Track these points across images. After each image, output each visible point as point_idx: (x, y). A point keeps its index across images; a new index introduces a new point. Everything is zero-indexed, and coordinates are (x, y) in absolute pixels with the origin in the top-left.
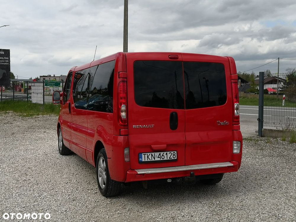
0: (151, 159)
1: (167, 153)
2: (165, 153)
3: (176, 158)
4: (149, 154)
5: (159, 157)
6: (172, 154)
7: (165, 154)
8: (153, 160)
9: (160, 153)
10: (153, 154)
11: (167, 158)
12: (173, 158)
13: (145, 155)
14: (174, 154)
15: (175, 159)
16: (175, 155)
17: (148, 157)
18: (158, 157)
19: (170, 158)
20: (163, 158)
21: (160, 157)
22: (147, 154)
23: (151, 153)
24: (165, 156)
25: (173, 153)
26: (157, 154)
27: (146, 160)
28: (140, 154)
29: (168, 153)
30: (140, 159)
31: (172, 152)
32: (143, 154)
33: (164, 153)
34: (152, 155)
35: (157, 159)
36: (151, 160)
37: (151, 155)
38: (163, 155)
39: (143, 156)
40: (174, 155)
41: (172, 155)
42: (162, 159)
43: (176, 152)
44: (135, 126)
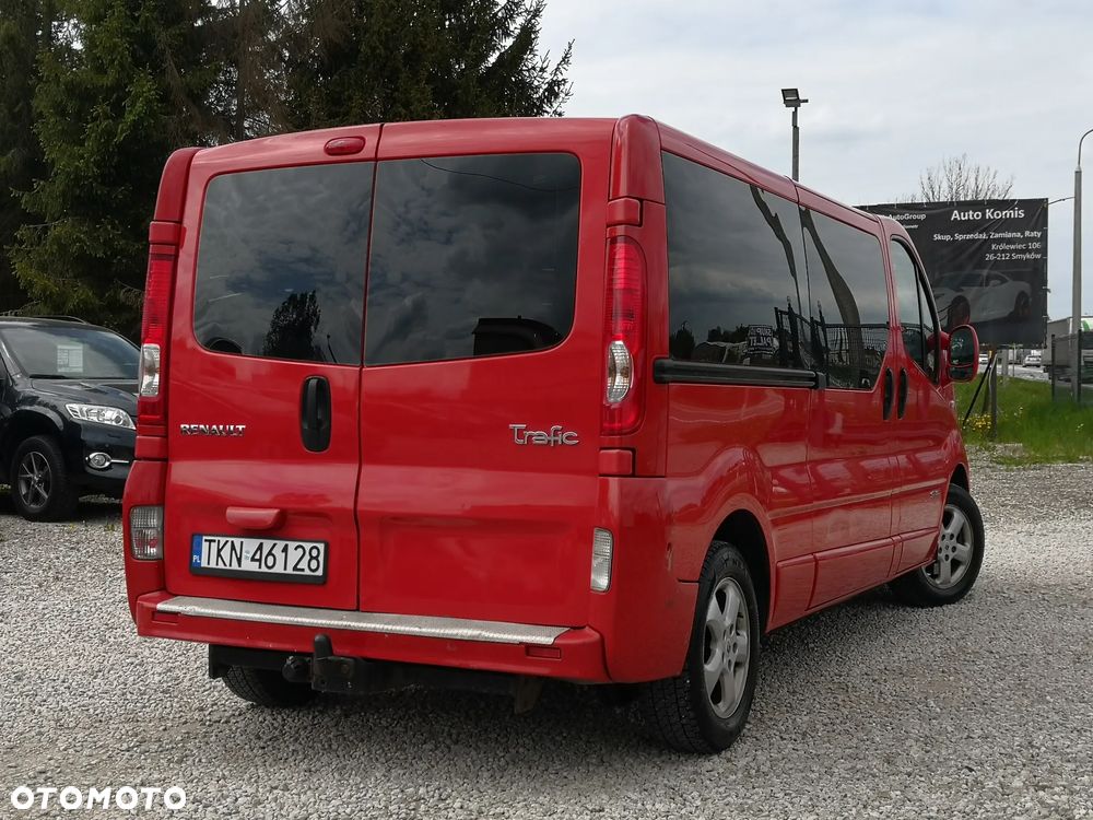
0: (228, 563)
1: (286, 546)
2: (281, 544)
3: (320, 572)
4: (223, 540)
5: (257, 557)
6: (307, 553)
7: (278, 551)
8: (235, 566)
9: (261, 544)
10: (237, 541)
11: (285, 569)
12: (306, 568)
13: (210, 541)
14: (314, 553)
15: (316, 574)
16: (316, 558)
17: (219, 551)
18: (253, 559)
19: (295, 568)
20: (270, 563)
21: (260, 560)
22: (217, 539)
23: (230, 539)
24: (280, 556)
25: (311, 550)
26: (250, 545)
27: (213, 565)
28: (196, 539)
29: (292, 545)
30: (195, 557)
31: (308, 546)
32: (204, 538)
33: (275, 545)
34: (233, 547)
35: (248, 566)
36: (228, 567)
37: (229, 544)
38: (270, 553)
39: (205, 545)
40: (312, 558)
41: (307, 557)
42: (264, 569)
43: (321, 546)
44: (187, 426)
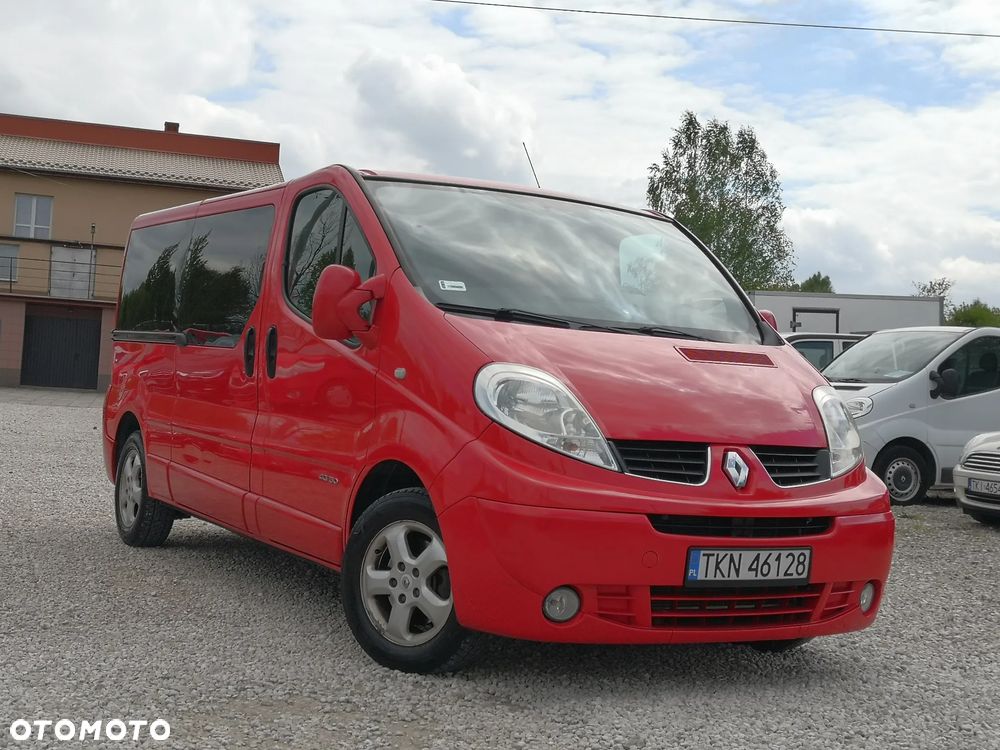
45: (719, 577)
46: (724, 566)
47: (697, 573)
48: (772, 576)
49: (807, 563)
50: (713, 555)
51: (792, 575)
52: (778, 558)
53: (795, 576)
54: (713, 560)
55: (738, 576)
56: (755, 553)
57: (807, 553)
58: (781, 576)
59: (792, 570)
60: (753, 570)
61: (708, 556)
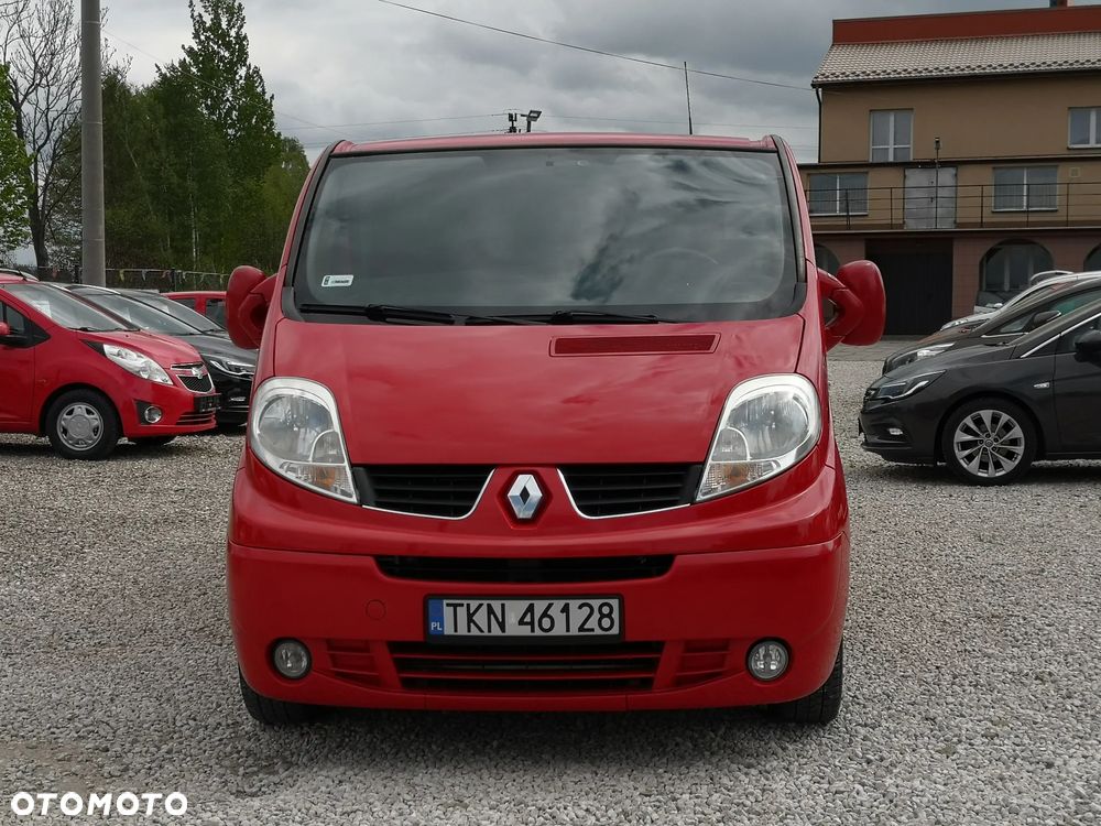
45: (475, 632)
46: (481, 618)
47: (442, 626)
48: (560, 630)
49: (616, 615)
50: (462, 605)
51: (593, 630)
52: (566, 609)
53: (598, 632)
54: (462, 612)
55: (503, 631)
56: (525, 604)
57: (615, 603)
58: (574, 631)
59: (593, 623)
60: (527, 624)
61: (455, 606)
